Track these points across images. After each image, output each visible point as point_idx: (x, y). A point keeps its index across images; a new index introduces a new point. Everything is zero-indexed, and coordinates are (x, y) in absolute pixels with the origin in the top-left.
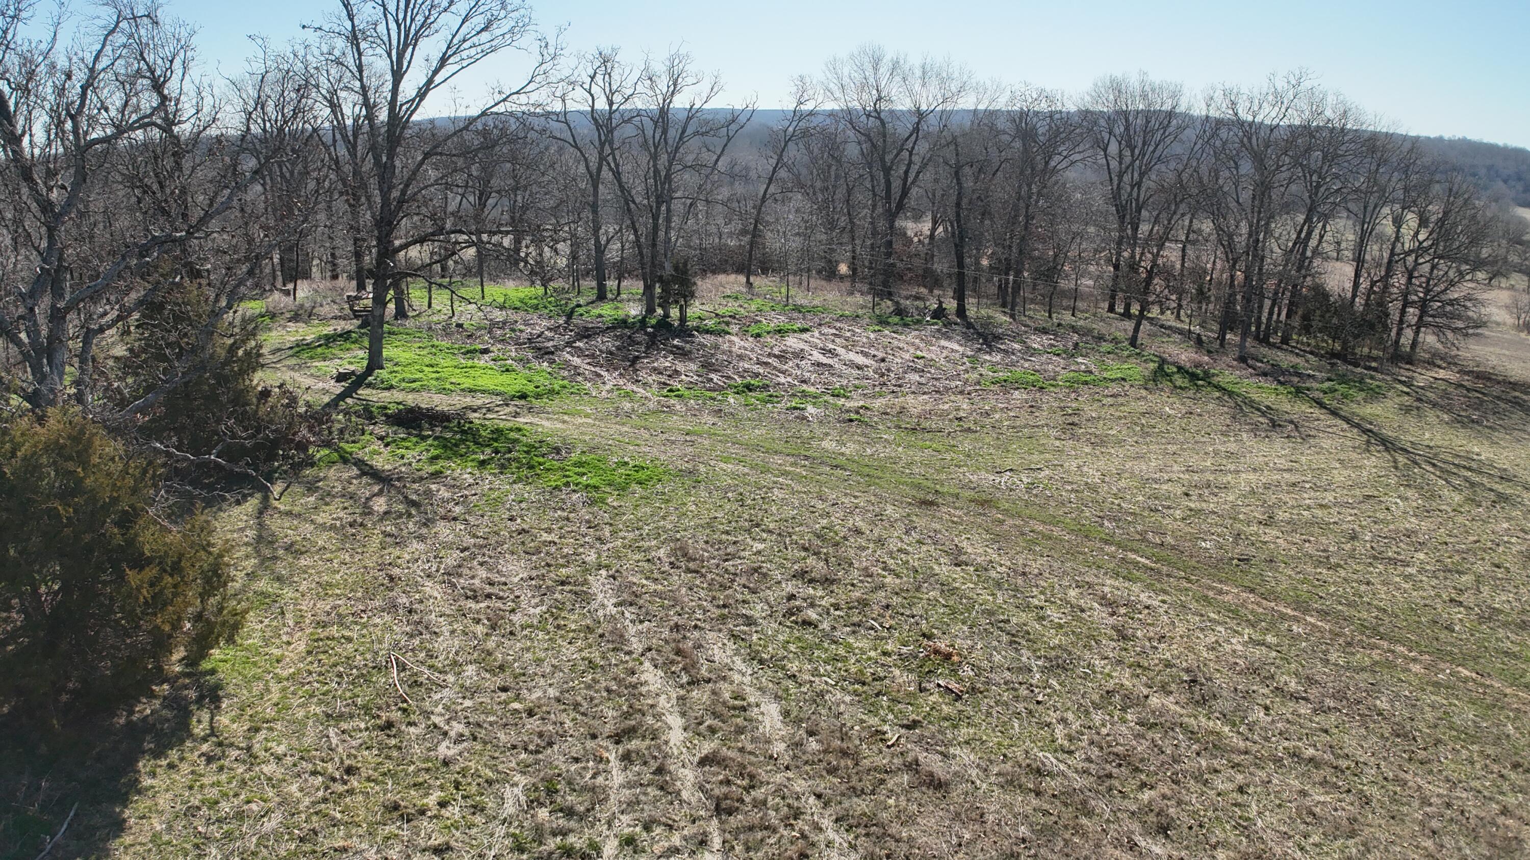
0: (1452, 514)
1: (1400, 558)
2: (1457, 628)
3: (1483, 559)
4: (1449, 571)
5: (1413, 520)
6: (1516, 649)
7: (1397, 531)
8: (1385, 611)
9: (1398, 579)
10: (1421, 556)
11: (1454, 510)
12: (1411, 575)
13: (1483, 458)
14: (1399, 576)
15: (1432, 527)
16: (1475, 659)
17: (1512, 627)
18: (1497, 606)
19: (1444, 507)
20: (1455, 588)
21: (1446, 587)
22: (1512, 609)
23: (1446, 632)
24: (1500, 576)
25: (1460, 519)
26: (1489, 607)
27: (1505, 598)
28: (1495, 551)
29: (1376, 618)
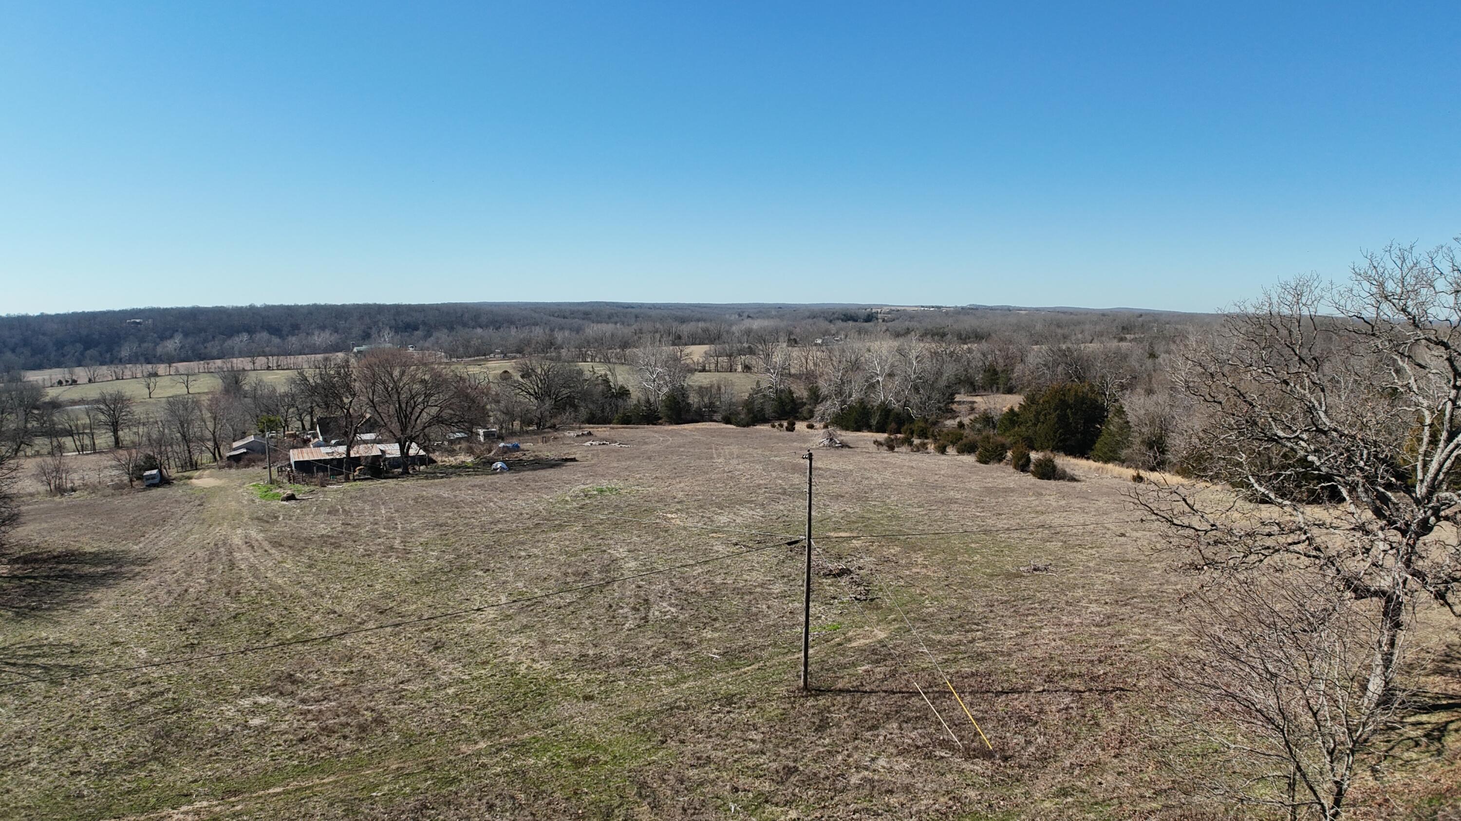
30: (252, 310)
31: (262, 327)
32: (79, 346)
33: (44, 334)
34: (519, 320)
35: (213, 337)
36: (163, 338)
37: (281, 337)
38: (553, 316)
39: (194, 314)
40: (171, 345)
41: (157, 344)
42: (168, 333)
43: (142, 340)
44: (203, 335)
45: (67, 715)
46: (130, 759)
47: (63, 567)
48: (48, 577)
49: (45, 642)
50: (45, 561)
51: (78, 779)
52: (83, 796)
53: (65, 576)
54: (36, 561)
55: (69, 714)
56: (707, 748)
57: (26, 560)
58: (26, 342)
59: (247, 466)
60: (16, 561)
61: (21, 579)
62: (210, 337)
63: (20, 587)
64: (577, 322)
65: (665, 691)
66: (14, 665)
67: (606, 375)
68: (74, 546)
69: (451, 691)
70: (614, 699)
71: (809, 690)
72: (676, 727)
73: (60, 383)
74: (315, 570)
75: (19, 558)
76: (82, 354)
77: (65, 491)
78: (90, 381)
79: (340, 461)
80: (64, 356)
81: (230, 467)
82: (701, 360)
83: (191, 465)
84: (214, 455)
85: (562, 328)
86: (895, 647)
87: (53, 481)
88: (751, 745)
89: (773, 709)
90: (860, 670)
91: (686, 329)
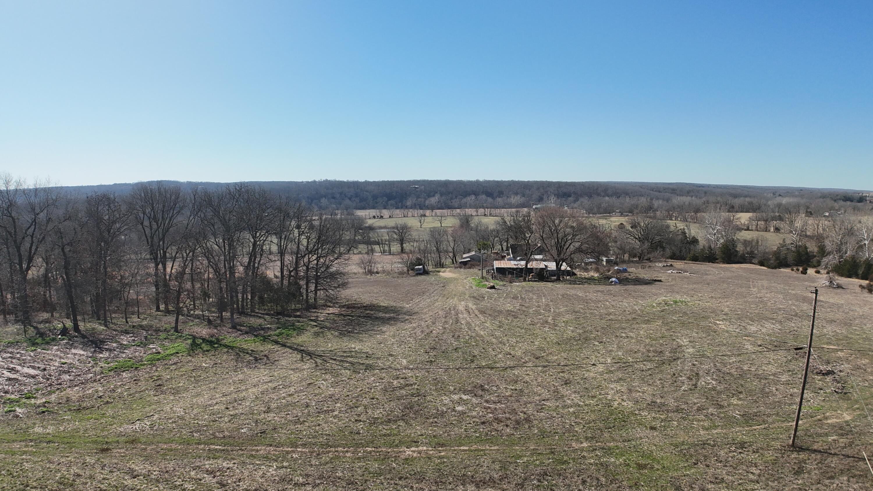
0: (348, 381)
1: (329, 409)
2: (361, 432)
3: (366, 397)
4: (352, 408)
5: (331, 389)
6: (388, 432)
7: (325, 397)
8: (329, 435)
9: (331, 419)
10: (338, 405)
11: (348, 379)
12: (336, 415)
13: (357, 349)
14: (331, 417)
15: (340, 390)
16: (372, 442)
17: (385, 423)
18: (376, 416)
19: (344, 379)
20: (356, 415)
21: (352, 415)
22: (383, 415)
23: (357, 435)
24: (374, 403)
25: (352, 382)
26: (373, 418)
27: (379, 412)
28: (370, 392)
29: (326, 439)
30: (477, 183)
31: (482, 192)
32: (385, 199)
33: (367, 191)
34: (632, 193)
35: (456, 197)
36: (429, 196)
37: (493, 198)
38: (653, 190)
39: (446, 184)
40: (433, 200)
41: (426, 199)
42: (432, 194)
43: (418, 197)
44: (450, 195)
45: (359, 390)
46: (389, 417)
47: (368, 312)
48: (359, 316)
49: (353, 350)
50: (359, 308)
51: (359, 424)
52: (360, 433)
53: (368, 317)
54: (354, 307)
55: (361, 389)
56: (723, 473)
57: (348, 307)
58: (357, 195)
59: (470, 268)
60: (343, 307)
61: (344, 316)
62: (454, 197)
63: (344, 320)
64: (668, 195)
65: (702, 432)
66: (335, 360)
67: (684, 229)
68: (375, 302)
69: (571, 410)
70: (669, 431)
71: (795, 447)
72: (705, 456)
73: (374, 217)
74: (502, 329)
75: (345, 305)
76: (387, 202)
77: (373, 273)
78: (390, 217)
79: (521, 269)
80: (377, 203)
81: (461, 268)
82: (746, 223)
83: (440, 265)
84: (453, 260)
85: (658, 199)
86: (856, 426)
87: (367, 267)
88: (751, 476)
89: (770, 455)
90: (830, 439)
91: (737, 202)
